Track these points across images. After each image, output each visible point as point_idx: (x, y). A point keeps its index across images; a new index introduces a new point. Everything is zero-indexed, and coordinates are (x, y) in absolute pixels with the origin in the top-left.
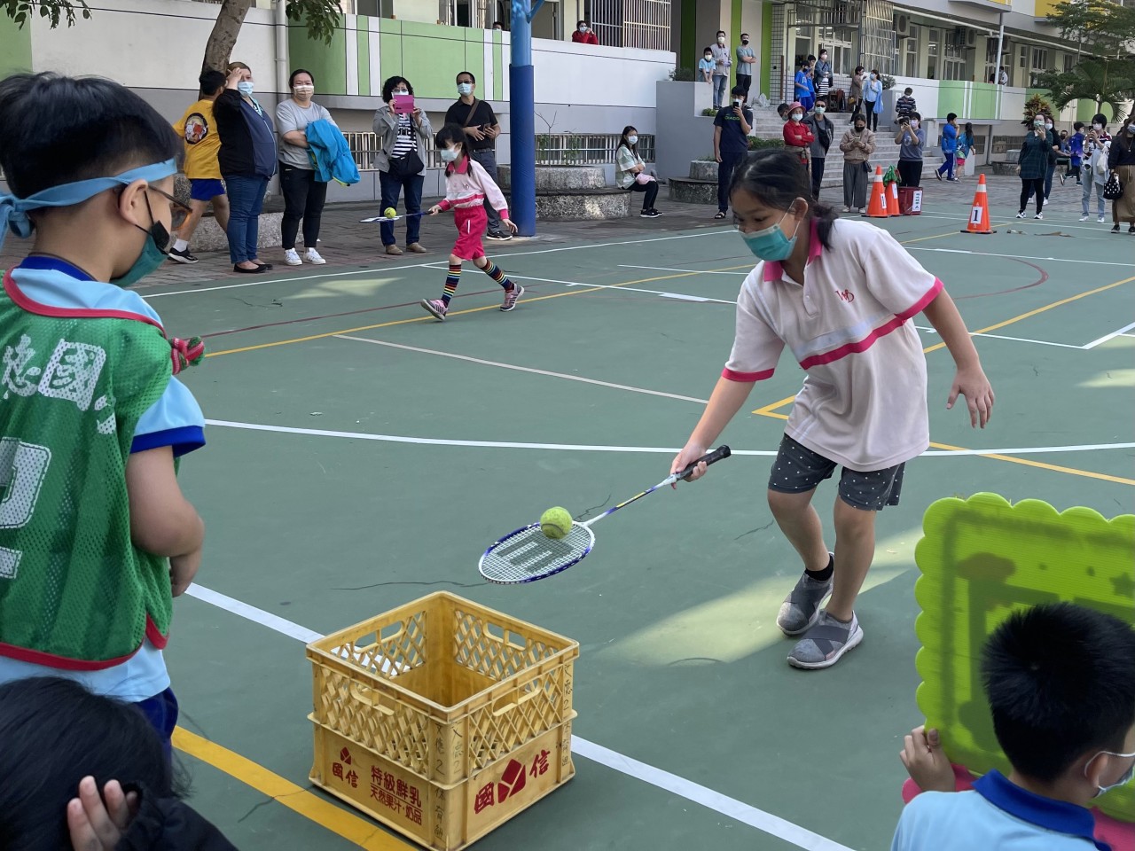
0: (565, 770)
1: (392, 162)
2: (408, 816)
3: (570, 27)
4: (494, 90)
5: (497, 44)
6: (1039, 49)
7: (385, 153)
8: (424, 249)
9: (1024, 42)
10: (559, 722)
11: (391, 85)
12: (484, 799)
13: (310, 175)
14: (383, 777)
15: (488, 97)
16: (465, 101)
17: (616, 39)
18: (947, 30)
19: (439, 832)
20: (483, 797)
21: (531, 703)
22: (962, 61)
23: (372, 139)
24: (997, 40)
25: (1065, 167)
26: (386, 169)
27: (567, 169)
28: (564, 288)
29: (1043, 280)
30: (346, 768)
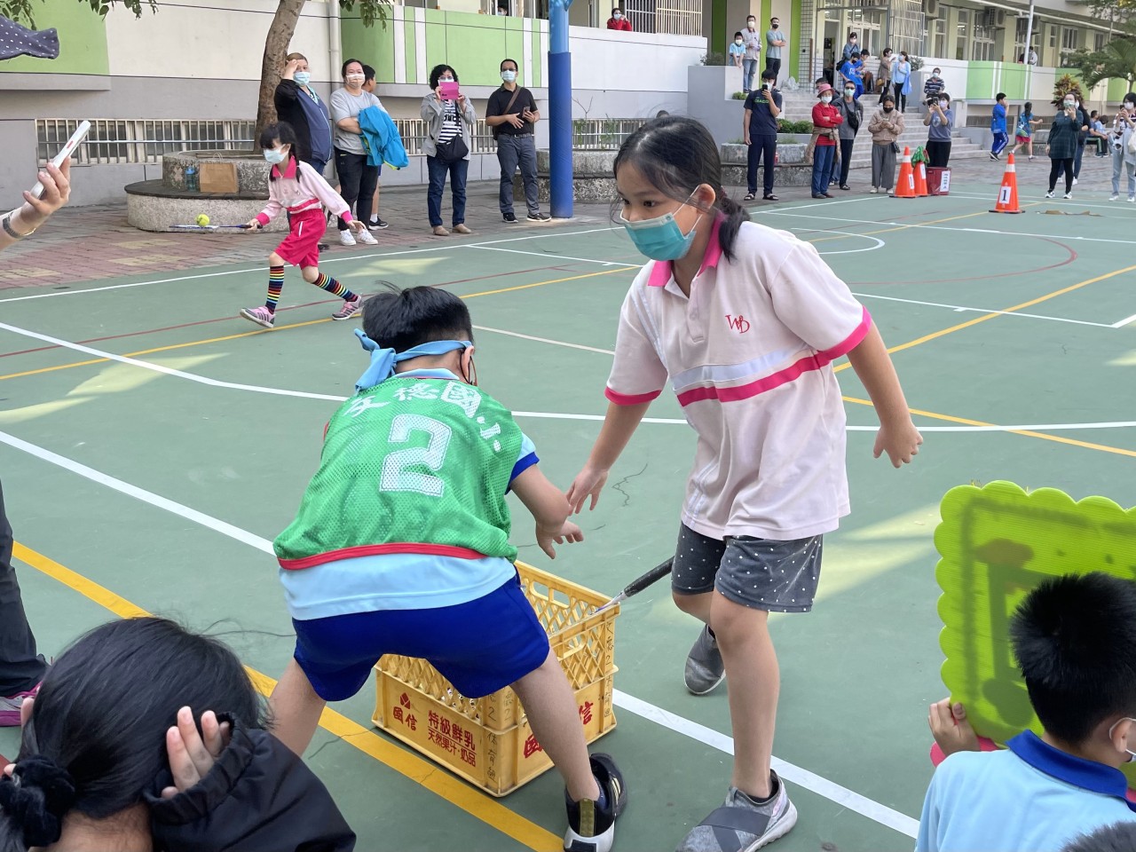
0: (607, 721)
1: (439, 147)
2: (463, 758)
3: (605, 16)
4: (535, 78)
5: (536, 32)
6: (1069, 28)
7: (432, 138)
8: (469, 231)
9: (1054, 22)
10: (601, 676)
11: (437, 73)
12: (532, 746)
13: (363, 159)
14: (440, 721)
15: (528, 85)
16: (507, 88)
17: (649, 25)
18: (977, 11)
19: (492, 774)
20: (531, 743)
21: (575, 657)
22: (991, 42)
23: (419, 125)
24: (1026, 20)
25: (1094, 147)
26: (433, 154)
27: (603, 153)
28: (600, 267)
29: (1073, 258)
30: (406, 712)
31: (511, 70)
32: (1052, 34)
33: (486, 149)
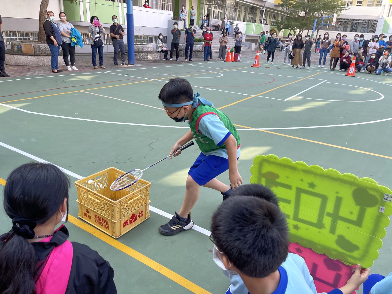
0: (147, 215)
1: (94, 42)
2: (105, 227)
4: (122, 22)
5: (123, 7)
6: (275, 14)
7: (92, 39)
8: (104, 68)
9: (271, 11)
10: (146, 203)
12: (126, 224)
15: (121, 24)
16: (115, 24)
17: (156, 7)
18: (250, 7)
19: (113, 232)
20: (125, 223)
21: (138, 199)
22: (253, 17)
23: (89, 35)
24: (263, 11)
25: (279, 49)
26: (93, 44)
27: (143, 46)
28: (143, 80)
29: (274, 81)
30: (88, 214)
31: (116, 19)
32: (270, 15)
33: (109, 43)
